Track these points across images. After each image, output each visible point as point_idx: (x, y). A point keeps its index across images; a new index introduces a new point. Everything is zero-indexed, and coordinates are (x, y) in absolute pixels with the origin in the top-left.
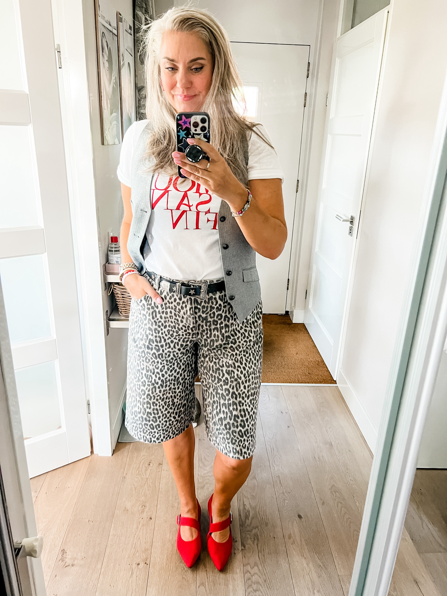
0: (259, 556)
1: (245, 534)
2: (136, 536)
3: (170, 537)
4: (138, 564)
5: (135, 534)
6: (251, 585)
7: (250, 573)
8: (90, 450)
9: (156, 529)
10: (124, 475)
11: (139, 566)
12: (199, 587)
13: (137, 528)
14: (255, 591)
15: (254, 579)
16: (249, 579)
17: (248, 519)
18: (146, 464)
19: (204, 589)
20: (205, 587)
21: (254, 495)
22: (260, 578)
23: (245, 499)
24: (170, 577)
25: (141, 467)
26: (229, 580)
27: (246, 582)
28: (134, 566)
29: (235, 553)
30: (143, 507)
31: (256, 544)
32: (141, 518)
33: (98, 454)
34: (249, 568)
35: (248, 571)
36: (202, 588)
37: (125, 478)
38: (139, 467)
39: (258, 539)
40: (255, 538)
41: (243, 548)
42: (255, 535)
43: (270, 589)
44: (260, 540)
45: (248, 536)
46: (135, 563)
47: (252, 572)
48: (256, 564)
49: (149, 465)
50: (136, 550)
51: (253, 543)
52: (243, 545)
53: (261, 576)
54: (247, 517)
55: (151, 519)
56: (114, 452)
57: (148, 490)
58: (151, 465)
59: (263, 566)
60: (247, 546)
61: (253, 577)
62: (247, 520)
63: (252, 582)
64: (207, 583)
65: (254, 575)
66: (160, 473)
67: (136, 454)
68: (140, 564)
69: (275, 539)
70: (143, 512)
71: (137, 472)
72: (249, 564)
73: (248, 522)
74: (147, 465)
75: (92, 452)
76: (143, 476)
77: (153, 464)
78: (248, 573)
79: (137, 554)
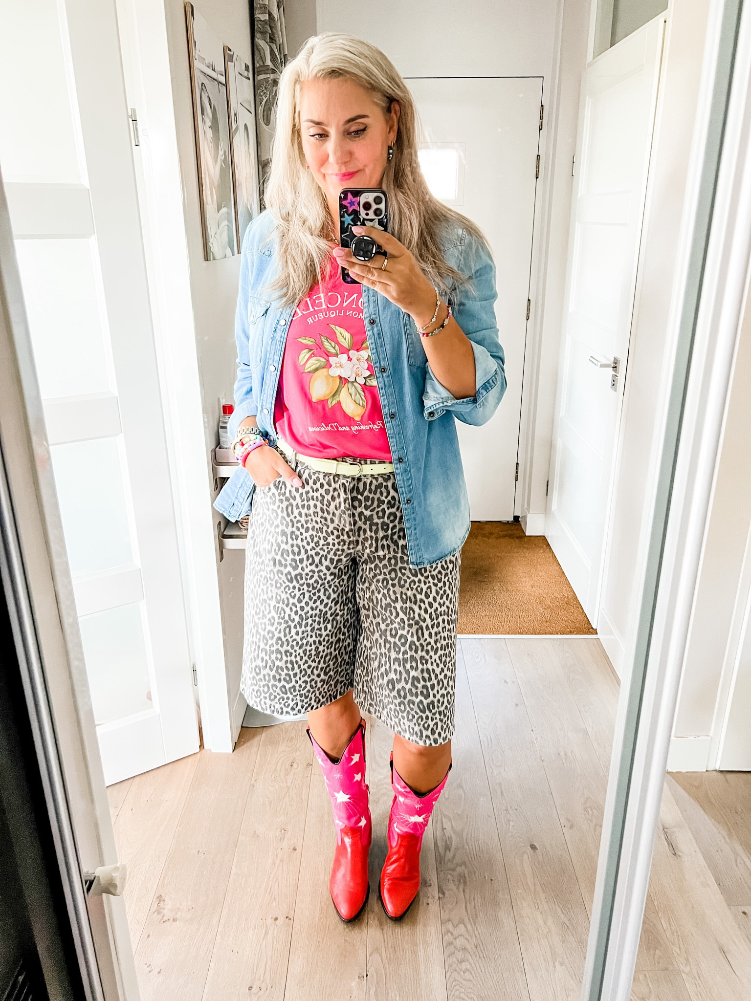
0: (466, 907)
1: (444, 873)
2: (272, 876)
3: (324, 878)
4: (276, 919)
5: (271, 873)
6: (454, 953)
7: (452, 935)
8: (198, 744)
9: (304, 865)
10: (253, 782)
11: (277, 922)
12: (371, 955)
13: (274, 863)
14: (461, 962)
15: (459, 942)
16: (451, 944)
17: (450, 851)
18: (287, 764)
19: (379, 958)
20: (381, 955)
21: (460, 812)
22: (469, 941)
23: (444, 820)
24: (325, 940)
25: (278, 769)
26: (418, 944)
27: (446, 947)
28: (270, 921)
29: (428, 904)
30: (283, 831)
31: (461, 889)
32: (279, 849)
33: (211, 750)
34: (450, 926)
35: (448, 931)
36: (376, 957)
37: (254, 786)
38: (275, 770)
39: (465, 882)
40: (460, 881)
41: (441, 896)
42: (460, 875)
43: (483, 960)
44: (468, 884)
45: (449, 876)
46: (270, 917)
47: (456, 932)
48: (462, 921)
49: (292, 766)
50: (273, 898)
51: (458, 888)
52: (441, 891)
53: (469, 938)
54: (447, 848)
55: (295, 849)
56: (236, 746)
57: (290, 805)
58: (295, 766)
59: (473, 924)
60: (447, 893)
61: (457, 940)
62: (448, 852)
63: (455, 947)
64: (383, 949)
65: (458, 937)
66: (309, 778)
67: (270, 748)
68: (279, 920)
69: (493, 882)
70: (282, 839)
71: (273, 778)
72: (449, 920)
73: (449, 855)
74: (288, 766)
75: (202, 746)
76: (283, 783)
77: (298, 765)
78: (449, 934)
79: (274, 903)
